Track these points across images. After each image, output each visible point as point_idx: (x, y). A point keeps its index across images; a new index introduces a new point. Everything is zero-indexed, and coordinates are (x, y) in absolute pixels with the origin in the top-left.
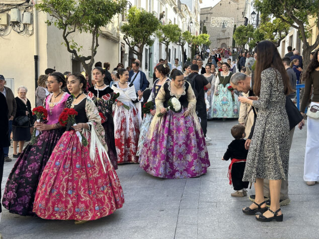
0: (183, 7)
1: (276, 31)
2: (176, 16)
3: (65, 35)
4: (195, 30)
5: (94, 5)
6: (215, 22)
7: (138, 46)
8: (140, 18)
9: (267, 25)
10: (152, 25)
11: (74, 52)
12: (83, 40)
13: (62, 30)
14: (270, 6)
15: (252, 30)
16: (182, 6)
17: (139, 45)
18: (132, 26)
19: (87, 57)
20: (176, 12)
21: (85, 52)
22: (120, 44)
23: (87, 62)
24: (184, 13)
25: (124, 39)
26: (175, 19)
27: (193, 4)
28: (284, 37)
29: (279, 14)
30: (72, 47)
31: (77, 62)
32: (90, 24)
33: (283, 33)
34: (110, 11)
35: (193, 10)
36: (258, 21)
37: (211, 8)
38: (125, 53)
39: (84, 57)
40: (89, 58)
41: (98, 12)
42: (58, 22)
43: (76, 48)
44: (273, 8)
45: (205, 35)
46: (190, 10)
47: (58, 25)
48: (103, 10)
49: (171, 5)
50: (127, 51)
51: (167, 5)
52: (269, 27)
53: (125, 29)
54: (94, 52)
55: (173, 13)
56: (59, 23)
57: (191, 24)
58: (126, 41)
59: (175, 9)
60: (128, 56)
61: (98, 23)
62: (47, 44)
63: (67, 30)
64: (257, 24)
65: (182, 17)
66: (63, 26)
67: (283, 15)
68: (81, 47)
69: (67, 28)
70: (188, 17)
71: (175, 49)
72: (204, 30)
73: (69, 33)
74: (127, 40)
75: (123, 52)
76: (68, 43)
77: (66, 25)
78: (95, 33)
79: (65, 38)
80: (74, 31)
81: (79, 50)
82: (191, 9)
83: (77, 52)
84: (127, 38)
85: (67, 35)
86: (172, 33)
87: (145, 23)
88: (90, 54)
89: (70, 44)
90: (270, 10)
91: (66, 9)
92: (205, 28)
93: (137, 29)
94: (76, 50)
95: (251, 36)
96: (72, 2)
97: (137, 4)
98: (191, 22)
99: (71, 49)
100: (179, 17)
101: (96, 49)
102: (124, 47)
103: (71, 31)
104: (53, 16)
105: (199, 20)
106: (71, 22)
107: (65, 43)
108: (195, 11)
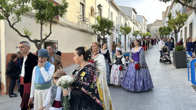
0: (138, 23)
2: (134, 26)
3: (12, 25)
4: (144, 32)
6: (152, 29)
20: (134, 24)
26: (134, 27)
27: (143, 22)
30: (26, 33)
37: (152, 24)
45: (148, 33)
46: (141, 24)
49: (132, 21)
51: (129, 21)
58: (96, 34)
59: (134, 23)
65: (138, 26)
70: (140, 26)
71: (134, 38)
72: (148, 31)
73: (14, 23)
76: (16, 30)
79: (12, 27)
83: (30, 37)
94: (28, 35)
99: (23, 35)
100: (136, 27)
101: (49, 35)
105: (146, 28)
108: (144, 24)
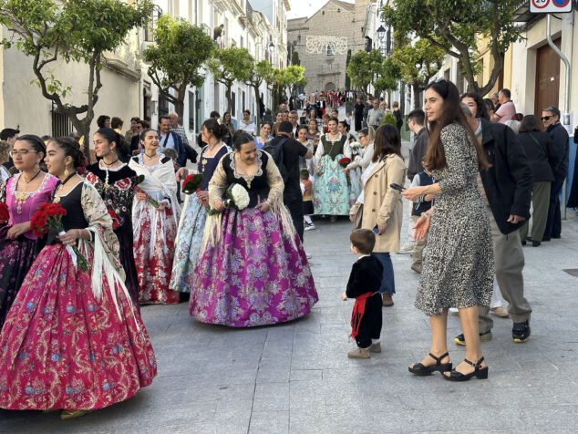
0: (256, 18)
1: (420, 62)
2: (244, 33)
3: (38, 66)
4: (279, 59)
5: (92, 11)
6: (313, 45)
7: (175, 87)
8: (178, 36)
9: (405, 51)
10: (200, 49)
11: (55, 98)
12: (71, 75)
13: (32, 58)
14: (410, 17)
15: (380, 60)
16: (254, 14)
17: (178, 85)
18: (163, 50)
19: (80, 107)
20: (244, 26)
21: (75, 98)
22: (143, 83)
23: (81, 116)
24: (259, 28)
25: (150, 75)
26: (242, 38)
27: (275, 13)
28: (435, 73)
29: (425, 31)
30: (52, 88)
31: (61, 115)
32: (85, 46)
33: (433, 65)
34: (121, 22)
35: (274, 23)
36: (389, 43)
37: (307, 20)
38: (152, 99)
39: (74, 107)
40: (84, 109)
41: (99, 24)
42: (24, 41)
43: (59, 90)
44: (415, 20)
45: (296, 67)
46: (268, 23)
47: (23, 49)
48: (108, 20)
49: (235, 14)
50: (155, 97)
51: (228, 14)
52: (409, 54)
53: (151, 56)
54: (94, 98)
55: (239, 27)
56: (26, 45)
57: (272, 48)
58: (153, 79)
59: (241, 21)
60: (157, 105)
61: (100, 44)
62: (3, 83)
63: (42, 58)
64: (388, 49)
65: (255, 35)
66: (34, 50)
67: (433, 33)
68: (69, 88)
69: (41, 52)
70: (266, 35)
71: (244, 93)
72: (294, 58)
73: (44, 63)
74: (154, 75)
75: (147, 98)
76: (43, 81)
77: (39, 48)
78: (95, 63)
79: (37, 71)
80: (55, 59)
81: (64, 94)
82: (270, 20)
83: (61, 98)
84: (154, 72)
85: (41, 66)
86: (237, 64)
87: (187, 45)
88: (86, 102)
89: (48, 83)
90: (411, 24)
91: (40, 19)
92: (296, 55)
93: (172, 56)
94: (60, 94)
95: (378, 70)
96: (49, 5)
97: (171, 9)
98: (272, 45)
99: (50, 93)
100: (250, 37)
101: (96, 92)
102: (149, 89)
103: (49, 58)
104: (15, 31)
105: (285, 41)
106: (49, 42)
107: (38, 81)
108: (278, 24)
